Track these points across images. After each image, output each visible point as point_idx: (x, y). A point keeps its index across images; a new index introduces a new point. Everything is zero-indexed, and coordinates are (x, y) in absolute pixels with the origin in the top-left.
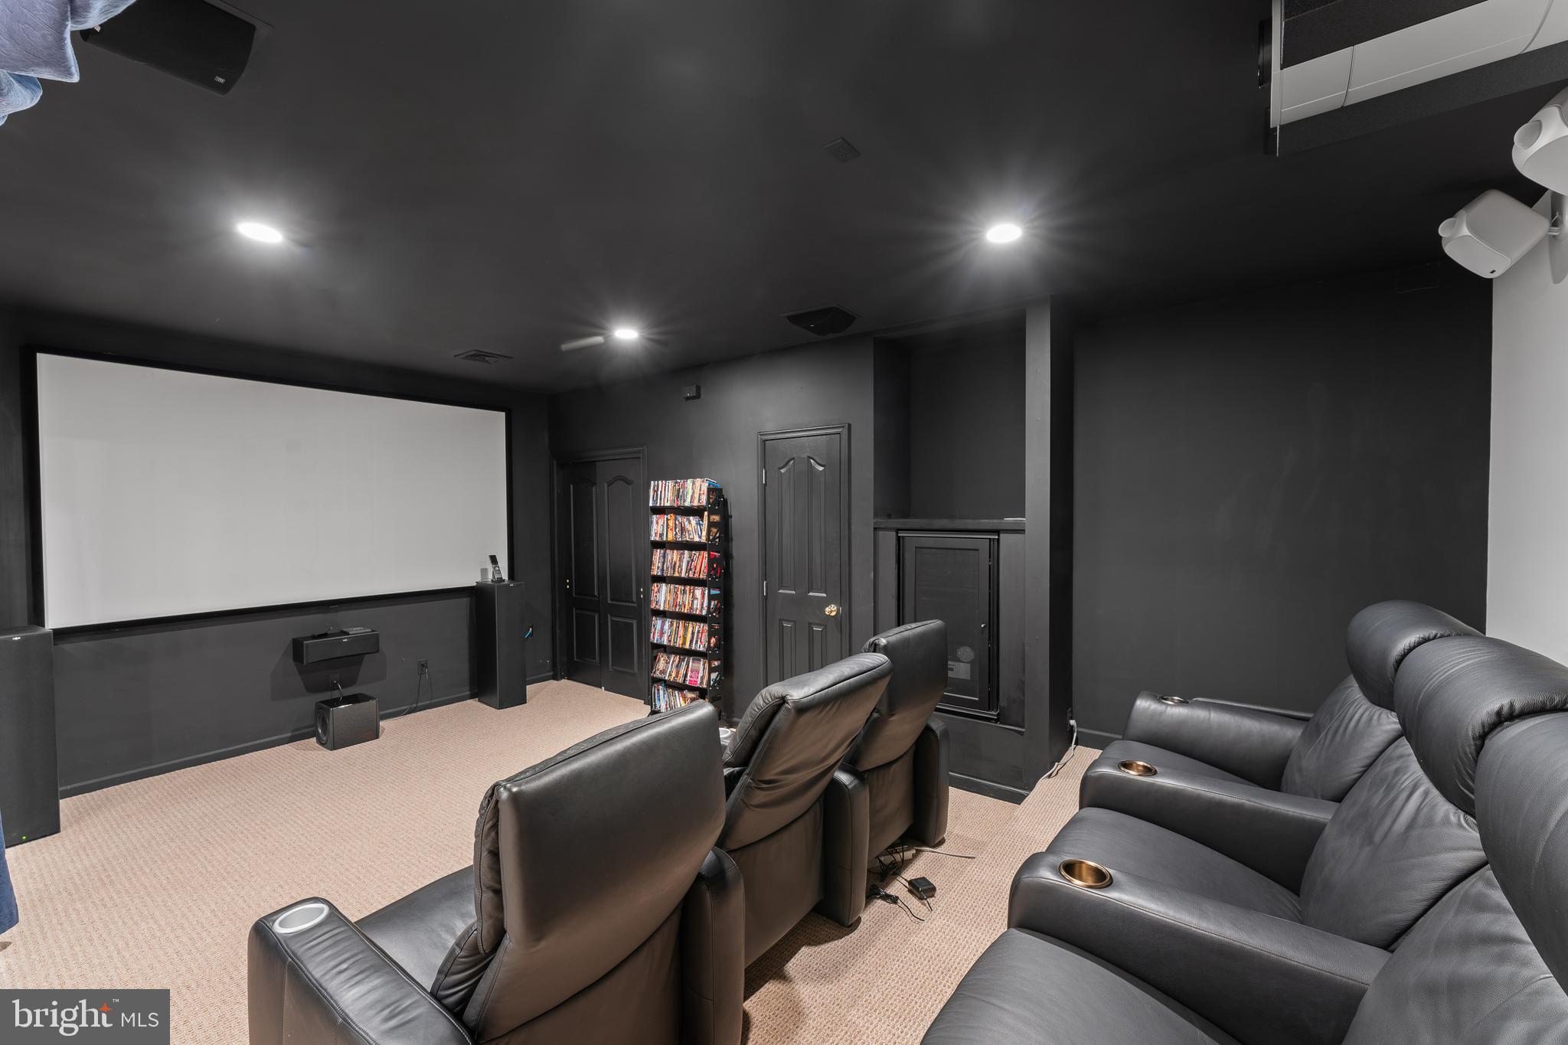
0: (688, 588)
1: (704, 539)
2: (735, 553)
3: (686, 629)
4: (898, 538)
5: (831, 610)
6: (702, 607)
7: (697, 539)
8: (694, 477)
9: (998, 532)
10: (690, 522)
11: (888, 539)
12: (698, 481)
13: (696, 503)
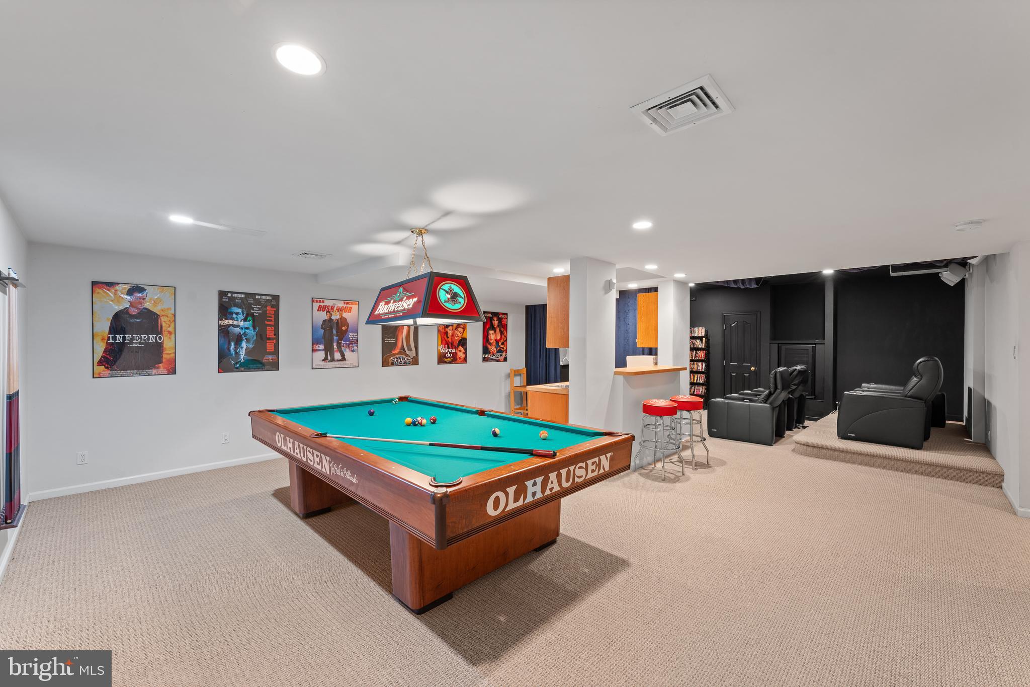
0: (695, 363)
1: (703, 347)
2: (711, 351)
3: (694, 376)
4: (779, 346)
5: (753, 369)
6: (702, 368)
7: (700, 347)
8: (699, 327)
9: (815, 344)
10: (696, 341)
11: (775, 347)
12: (700, 328)
13: (700, 335)
